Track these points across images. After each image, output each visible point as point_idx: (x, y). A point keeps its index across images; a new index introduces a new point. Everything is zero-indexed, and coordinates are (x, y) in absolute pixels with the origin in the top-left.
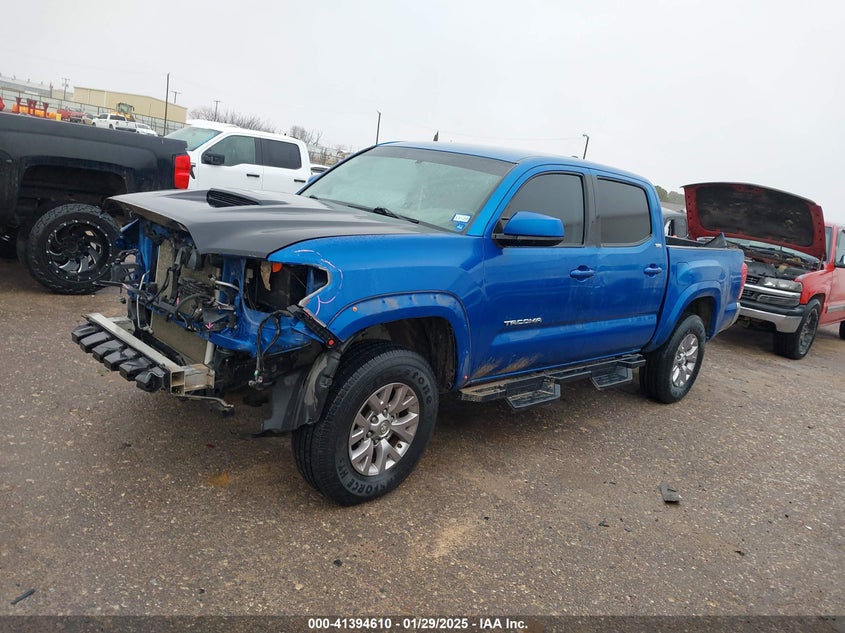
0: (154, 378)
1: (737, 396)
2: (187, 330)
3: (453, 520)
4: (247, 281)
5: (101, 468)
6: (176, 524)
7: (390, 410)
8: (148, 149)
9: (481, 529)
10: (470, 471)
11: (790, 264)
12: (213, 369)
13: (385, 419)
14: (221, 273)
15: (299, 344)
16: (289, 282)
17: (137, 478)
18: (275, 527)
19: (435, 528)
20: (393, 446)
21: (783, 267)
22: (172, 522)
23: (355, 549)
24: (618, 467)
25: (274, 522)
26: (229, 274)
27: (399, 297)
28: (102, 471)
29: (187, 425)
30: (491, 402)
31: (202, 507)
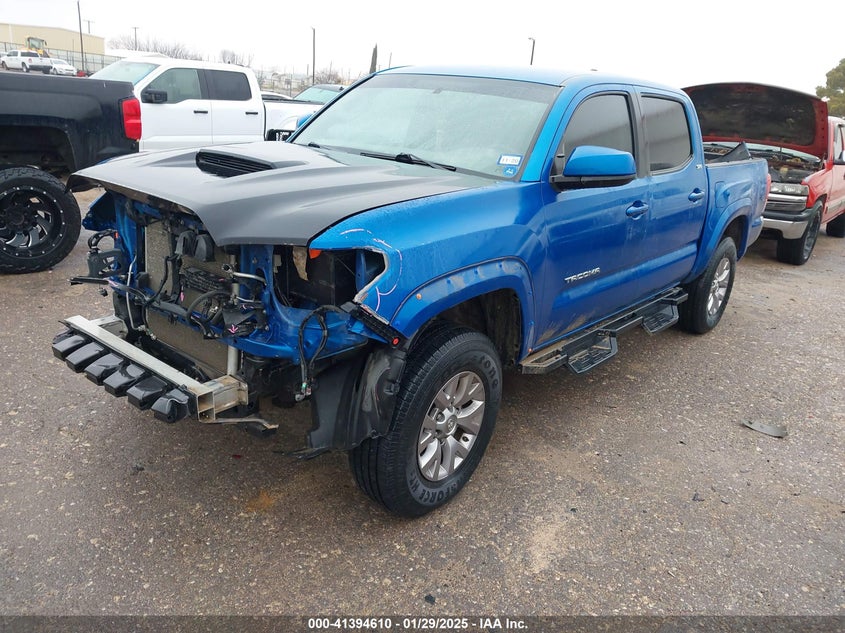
0: (175, 405)
1: (764, 316)
2: (206, 338)
3: (539, 519)
4: (276, 271)
5: (117, 506)
6: (225, 573)
7: (456, 402)
8: (88, 95)
9: (571, 526)
10: (533, 448)
11: (791, 165)
12: (245, 381)
13: (451, 414)
14: (237, 260)
15: (352, 343)
16: (332, 268)
17: (162, 514)
18: (342, 559)
19: (522, 533)
20: (458, 440)
21: (784, 170)
22: (220, 571)
23: (443, 576)
24: (683, 420)
25: (340, 552)
26: (248, 261)
27: (464, 274)
28: (118, 511)
29: (202, 431)
30: (553, 371)
31: (250, 545)
